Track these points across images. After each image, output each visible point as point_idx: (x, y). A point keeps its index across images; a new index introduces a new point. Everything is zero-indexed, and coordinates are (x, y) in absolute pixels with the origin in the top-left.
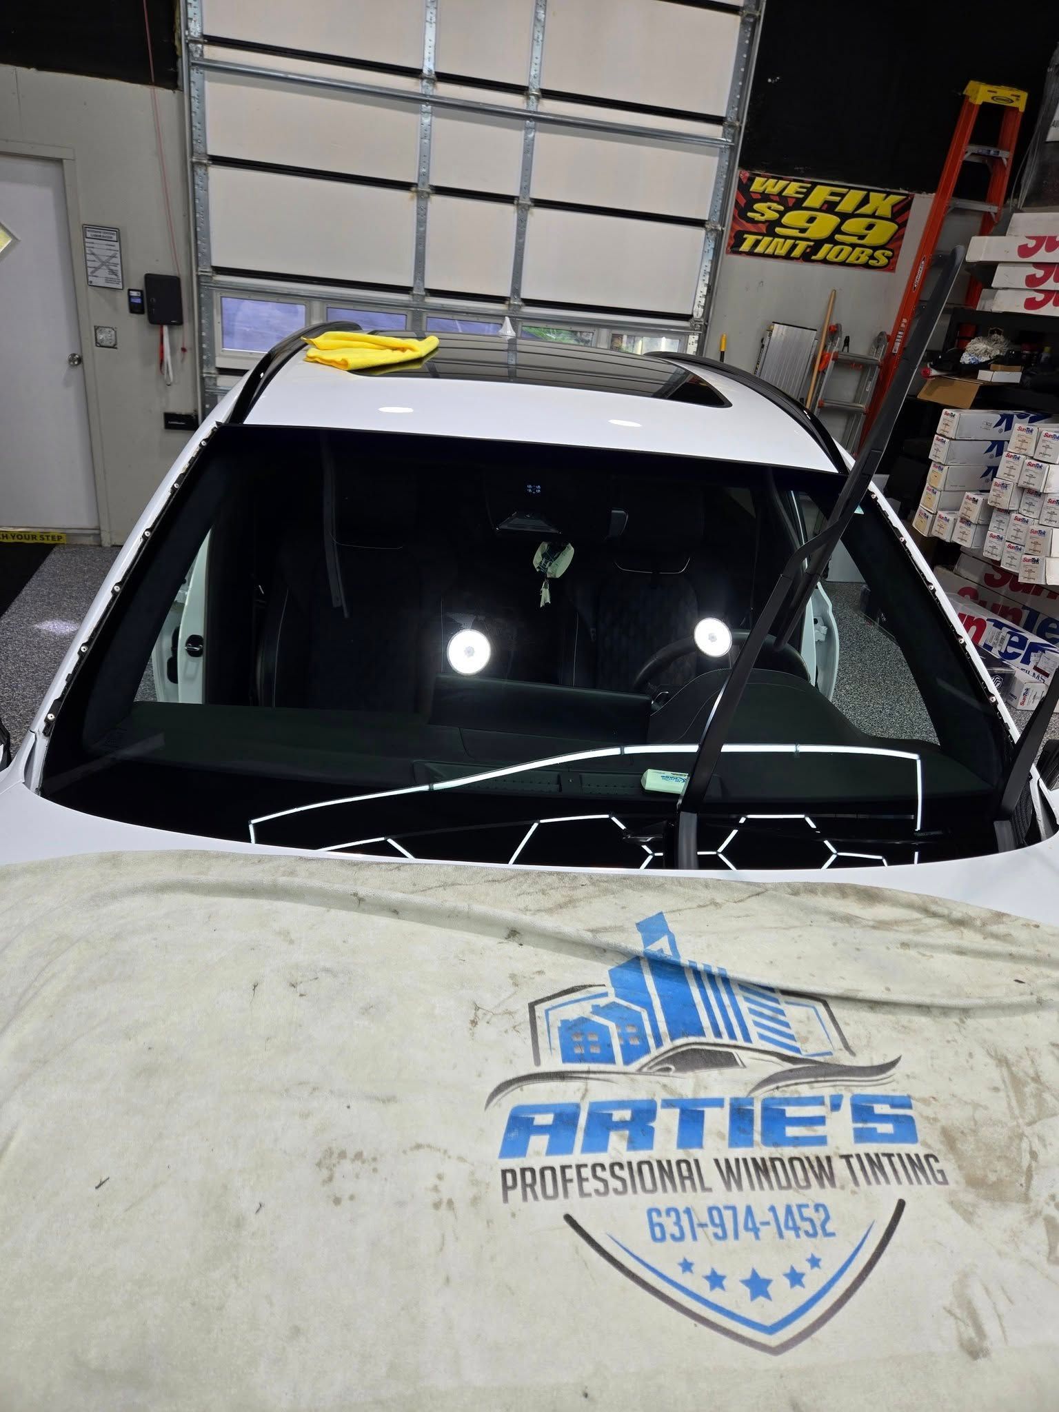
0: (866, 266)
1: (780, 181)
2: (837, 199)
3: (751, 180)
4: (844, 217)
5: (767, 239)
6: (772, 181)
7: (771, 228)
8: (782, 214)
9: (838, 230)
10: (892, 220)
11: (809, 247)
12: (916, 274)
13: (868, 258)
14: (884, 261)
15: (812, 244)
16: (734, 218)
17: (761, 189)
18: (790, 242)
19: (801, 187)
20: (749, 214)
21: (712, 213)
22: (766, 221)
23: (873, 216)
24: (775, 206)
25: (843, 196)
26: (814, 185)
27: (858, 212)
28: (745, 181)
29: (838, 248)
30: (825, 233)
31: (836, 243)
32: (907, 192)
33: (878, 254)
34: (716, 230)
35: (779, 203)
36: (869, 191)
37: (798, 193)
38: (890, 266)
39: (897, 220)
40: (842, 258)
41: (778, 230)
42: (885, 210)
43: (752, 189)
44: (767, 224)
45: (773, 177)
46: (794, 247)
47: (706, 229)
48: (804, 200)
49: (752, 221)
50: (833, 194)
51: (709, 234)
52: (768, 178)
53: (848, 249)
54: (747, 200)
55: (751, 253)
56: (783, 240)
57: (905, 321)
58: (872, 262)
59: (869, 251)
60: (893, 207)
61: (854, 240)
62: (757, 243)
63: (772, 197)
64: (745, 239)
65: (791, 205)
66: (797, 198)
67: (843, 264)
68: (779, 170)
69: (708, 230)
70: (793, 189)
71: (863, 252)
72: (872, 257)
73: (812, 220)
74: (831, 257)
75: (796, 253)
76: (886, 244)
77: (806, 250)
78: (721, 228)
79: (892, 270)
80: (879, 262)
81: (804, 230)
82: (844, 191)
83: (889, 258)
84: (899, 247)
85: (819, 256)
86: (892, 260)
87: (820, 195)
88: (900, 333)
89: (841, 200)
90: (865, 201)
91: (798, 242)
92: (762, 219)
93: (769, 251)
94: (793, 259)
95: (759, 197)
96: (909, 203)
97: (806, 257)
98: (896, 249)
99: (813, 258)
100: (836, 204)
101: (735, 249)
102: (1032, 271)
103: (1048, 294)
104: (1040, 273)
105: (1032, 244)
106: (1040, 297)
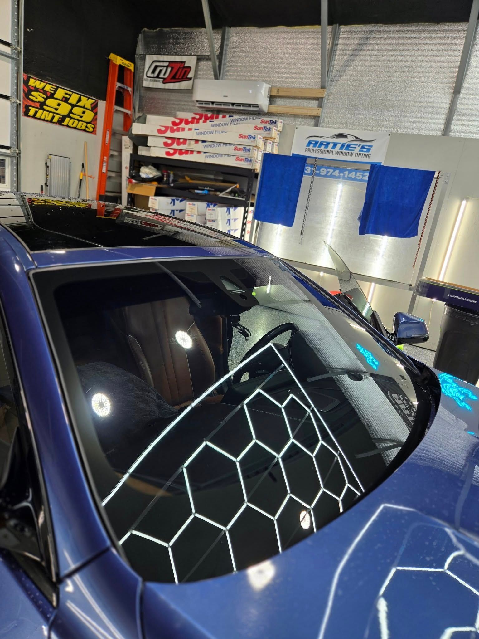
0: (85, 130)
1: (42, 83)
2: (68, 96)
3: (29, 78)
4: (73, 106)
5: (40, 111)
6: (38, 82)
7: (42, 105)
8: (46, 99)
9: (71, 112)
10: (92, 110)
11: (60, 118)
12: (106, 137)
13: (85, 127)
14: (91, 130)
15: (61, 117)
16: (23, 97)
17: (34, 85)
18: (51, 114)
19: (52, 88)
20: (30, 97)
21: (12, 93)
22: (38, 102)
23: (84, 107)
24: (41, 94)
25: (70, 95)
26: (58, 87)
27: (77, 104)
28: (25, 80)
29: (72, 120)
30: (66, 112)
31: (71, 118)
32: (95, 99)
33: (89, 125)
34: (16, 102)
35: (44, 94)
36: (81, 95)
37: (51, 90)
38: (94, 132)
39: (94, 111)
40: (74, 125)
41: (45, 107)
42: (88, 106)
43: (29, 84)
44: (39, 103)
45: (39, 80)
46: (53, 117)
47: (10, 101)
48: (54, 94)
49: (32, 100)
50: (66, 94)
51: (13, 104)
52: (37, 80)
53: (76, 122)
54: (29, 92)
55: (34, 117)
56: (48, 113)
57: (105, 158)
58: (87, 129)
59: (85, 124)
60: (91, 104)
61: (78, 118)
62: (36, 112)
63: (40, 90)
64: (30, 110)
65: (49, 96)
66: (51, 93)
67: (75, 128)
68: (41, 77)
69: (12, 102)
70: (48, 88)
71: (83, 124)
72: (87, 127)
73: (59, 105)
74: (70, 124)
75: (55, 120)
76: (91, 122)
77: (59, 119)
78: (19, 102)
79: (95, 134)
80: (89, 129)
81: (56, 109)
82: (70, 93)
83: (93, 128)
84: (96, 124)
85: (65, 123)
86: (95, 129)
87: (61, 93)
88: (104, 163)
89: (70, 97)
90: (79, 100)
91: (55, 115)
92: (37, 100)
93: (43, 117)
94: (54, 123)
95: (34, 89)
96: (97, 104)
97: (60, 122)
98: (95, 125)
99: (63, 124)
100: (68, 99)
101: (26, 114)
102: (166, 140)
103: (175, 150)
104: (169, 141)
105: (163, 129)
106: (172, 151)
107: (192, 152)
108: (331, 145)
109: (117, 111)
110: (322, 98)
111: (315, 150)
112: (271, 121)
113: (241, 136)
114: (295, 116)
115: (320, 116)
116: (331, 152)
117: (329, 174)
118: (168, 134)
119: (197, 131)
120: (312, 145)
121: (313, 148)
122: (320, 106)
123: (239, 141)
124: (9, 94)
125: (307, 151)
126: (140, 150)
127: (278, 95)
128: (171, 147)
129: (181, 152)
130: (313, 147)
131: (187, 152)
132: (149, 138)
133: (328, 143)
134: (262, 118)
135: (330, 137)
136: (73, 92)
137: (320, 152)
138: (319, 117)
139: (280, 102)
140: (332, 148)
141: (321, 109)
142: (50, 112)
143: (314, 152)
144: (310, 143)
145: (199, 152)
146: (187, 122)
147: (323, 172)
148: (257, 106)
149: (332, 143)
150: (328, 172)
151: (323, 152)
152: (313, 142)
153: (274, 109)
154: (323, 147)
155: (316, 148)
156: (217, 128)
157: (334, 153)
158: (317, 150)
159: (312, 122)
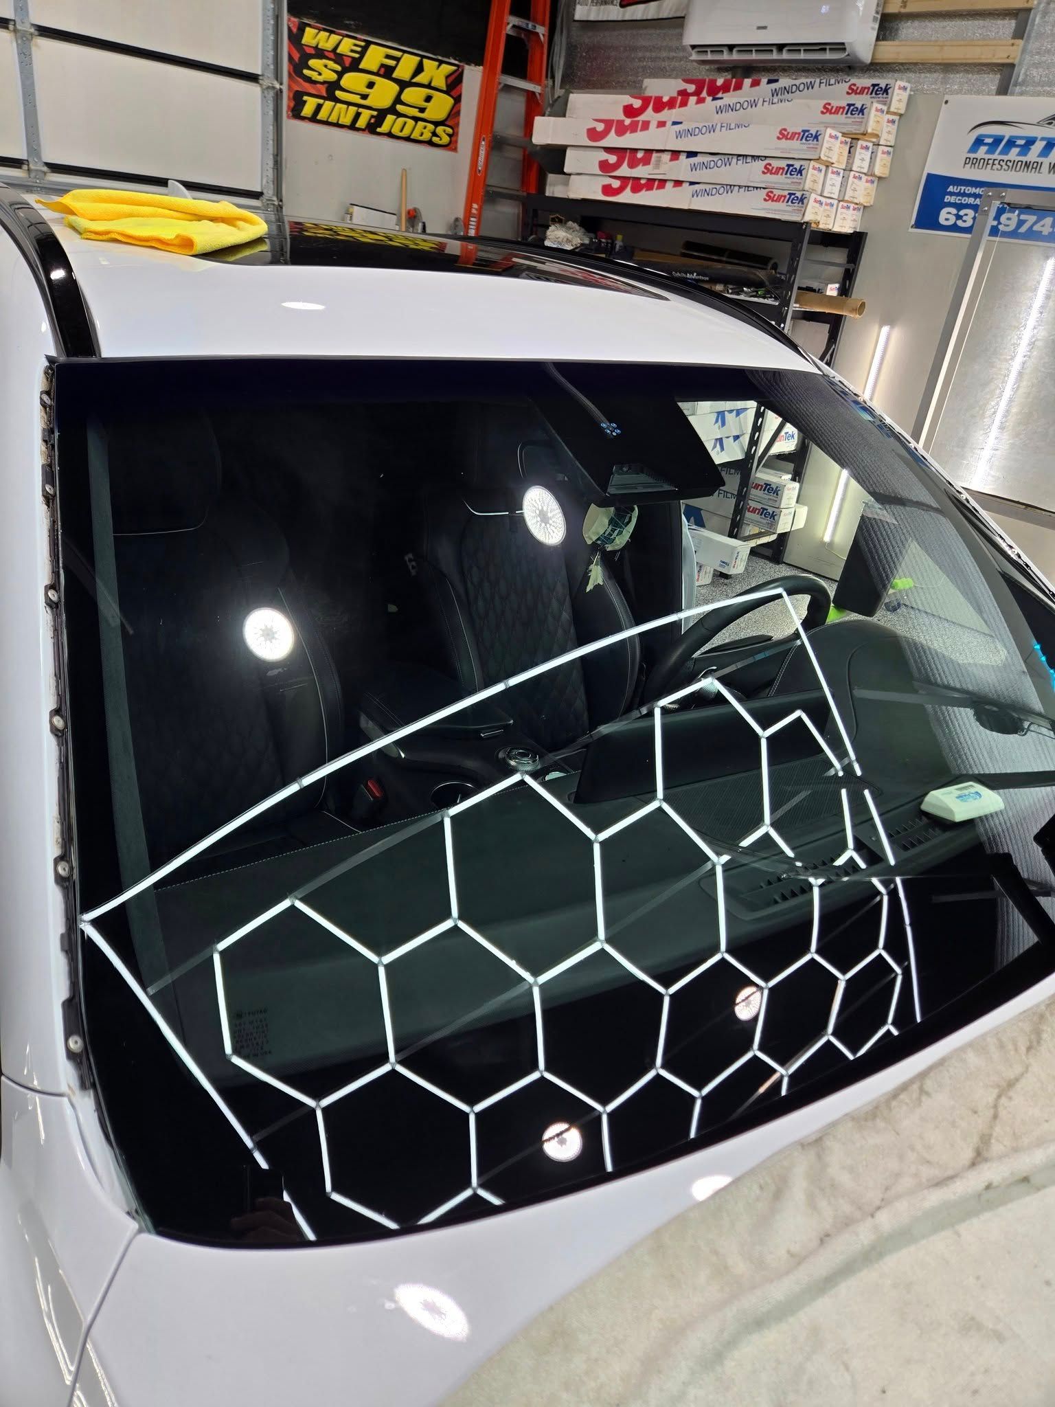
0: (430, 143)
1: (333, 35)
2: (392, 63)
3: (301, 29)
4: (403, 85)
5: (328, 105)
6: (324, 34)
7: (331, 90)
8: (340, 75)
9: (398, 100)
10: (447, 92)
11: (372, 116)
12: (478, 155)
13: (430, 134)
14: (446, 139)
15: (375, 113)
16: (290, 74)
17: (313, 43)
18: (353, 110)
19: (356, 45)
20: (306, 72)
21: (265, 66)
22: (324, 83)
23: (429, 86)
24: (331, 64)
25: (398, 60)
26: (369, 43)
27: (414, 80)
28: (295, 30)
29: (401, 120)
30: (386, 103)
31: (399, 115)
32: (456, 62)
33: (440, 130)
34: (274, 88)
35: (336, 62)
36: (423, 57)
37: (352, 51)
38: (451, 146)
39: (452, 93)
40: (406, 133)
41: (338, 94)
42: (440, 82)
43: (304, 41)
44: (326, 85)
45: (325, 30)
46: (358, 115)
47: (261, 85)
48: (360, 60)
49: (309, 80)
50: (388, 57)
51: (266, 92)
52: (320, 30)
53: (411, 122)
54: (302, 58)
55: (314, 119)
56: (345, 106)
57: (475, 206)
58: (435, 139)
59: (431, 127)
60: (447, 77)
61: (415, 112)
62: (319, 107)
63: (327, 54)
64: (305, 102)
65: (347, 65)
66: (353, 58)
67: (408, 139)
68: (331, 23)
69: (264, 87)
70: (347, 46)
71: (425, 128)
72: (434, 134)
73: (371, 85)
74: (396, 131)
75: (362, 123)
76: (446, 120)
77: (370, 120)
78: (278, 86)
79: (455, 150)
80: (441, 140)
81: (365, 97)
82: (398, 54)
83: (450, 136)
84: (458, 124)
85: (385, 128)
86: (453, 139)
87: (375, 57)
88: (472, 219)
89: (397, 65)
90: (419, 69)
91: (361, 110)
92: (320, 79)
93: (333, 119)
94: (358, 130)
95: (313, 52)
96: (461, 75)
97: (372, 128)
98: (455, 127)
99: (379, 130)
100: (392, 69)
101: (296, 113)
102: (604, 156)
103: (625, 180)
104: (612, 159)
105: (600, 127)
106: (616, 184)
107: (662, 183)
108: (1039, 146)
109: (508, 88)
110: (1029, 10)
111: (991, 162)
112: (874, 85)
113: (784, 135)
114: (948, 67)
115: (1016, 62)
116: (1036, 166)
117: (1023, 229)
118: (612, 140)
119: (677, 128)
120: (983, 149)
121: (987, 157)
122: (1019, 34)
123: (776, 149)
124: (257, 70)
125: (968, 166)
126: (550, 185)
127: (903, 11)
128: (616, 173)
129: (637, 185)
130: (987, 152)
131: (650, 184)
132: (569, 152)
133: (1030, 142)
134: (853, 81)
135: (1038, 124)
136: (404, 52)
137: (1006, 167)
138: (1012, 66)
139: (908, 30)
140: (1040, 156)
141: (1020, 42)
142: (349, 104)
143: (989, 166)
144: (979, 142)
145: (678, 183)
146: (659, 106)
147: (1008, 222)
148: (840, 47)
149: (1043, 139)
150: (1021, 223)
151: (1014, 165)
152: (989, 141)
153: (890, 51)
154: (1015, 151)
155: (996, 156)
156: (729, 116)
157: (1045, 168)
158: (996, 162)
159: (993, 80)
